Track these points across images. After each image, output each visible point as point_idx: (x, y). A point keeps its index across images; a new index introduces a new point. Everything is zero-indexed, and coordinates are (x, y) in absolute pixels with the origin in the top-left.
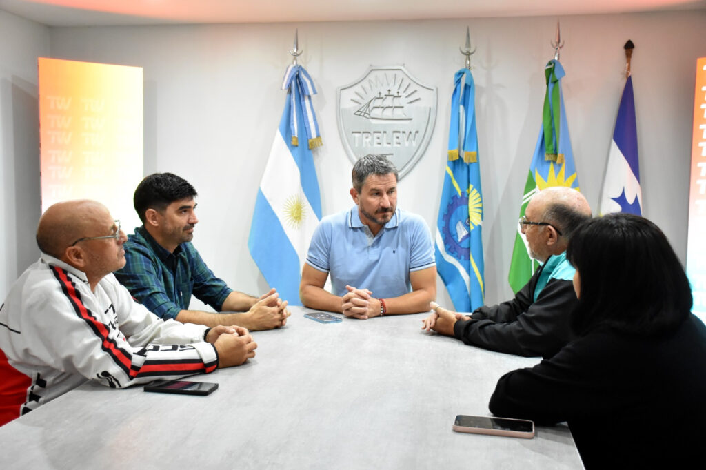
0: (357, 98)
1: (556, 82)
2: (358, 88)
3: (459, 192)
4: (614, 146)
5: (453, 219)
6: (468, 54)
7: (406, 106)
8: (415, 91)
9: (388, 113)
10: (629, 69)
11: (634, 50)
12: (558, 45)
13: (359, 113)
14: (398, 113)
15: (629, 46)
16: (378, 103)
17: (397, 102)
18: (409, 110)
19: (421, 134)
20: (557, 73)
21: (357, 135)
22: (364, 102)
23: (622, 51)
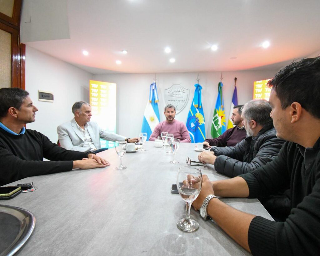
0: (169, 92)
1: (221, 88)
2: (170, 89)
3: (193, 115)
4: (232, 103)
5: (190, 122)
6: (198, 80)
7: (182, 94)
8: (184, 90)
9: (177, 96)
10: (236, 84)
11: (237, 80)
12: (222, 78)
13: (170, 96)
14: (180, 96)
15: (236, 79)
16: (175, 93)
17: (179, 93)
18: (182, 95)
19: (185, 101)
20: (221, 85)
21: (169, 101)
22: (171, 93)
23: (234, 80)
